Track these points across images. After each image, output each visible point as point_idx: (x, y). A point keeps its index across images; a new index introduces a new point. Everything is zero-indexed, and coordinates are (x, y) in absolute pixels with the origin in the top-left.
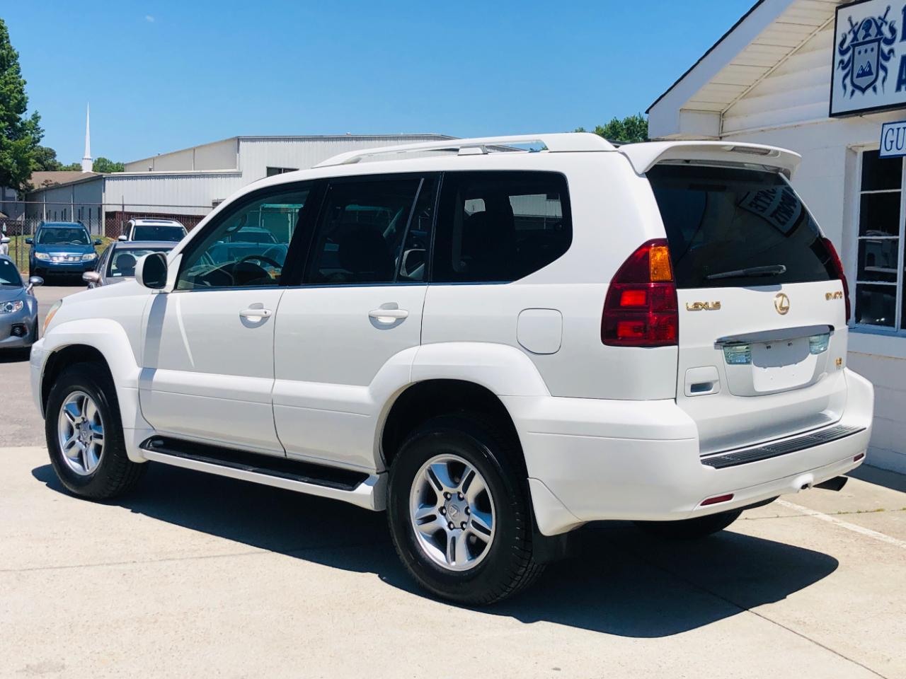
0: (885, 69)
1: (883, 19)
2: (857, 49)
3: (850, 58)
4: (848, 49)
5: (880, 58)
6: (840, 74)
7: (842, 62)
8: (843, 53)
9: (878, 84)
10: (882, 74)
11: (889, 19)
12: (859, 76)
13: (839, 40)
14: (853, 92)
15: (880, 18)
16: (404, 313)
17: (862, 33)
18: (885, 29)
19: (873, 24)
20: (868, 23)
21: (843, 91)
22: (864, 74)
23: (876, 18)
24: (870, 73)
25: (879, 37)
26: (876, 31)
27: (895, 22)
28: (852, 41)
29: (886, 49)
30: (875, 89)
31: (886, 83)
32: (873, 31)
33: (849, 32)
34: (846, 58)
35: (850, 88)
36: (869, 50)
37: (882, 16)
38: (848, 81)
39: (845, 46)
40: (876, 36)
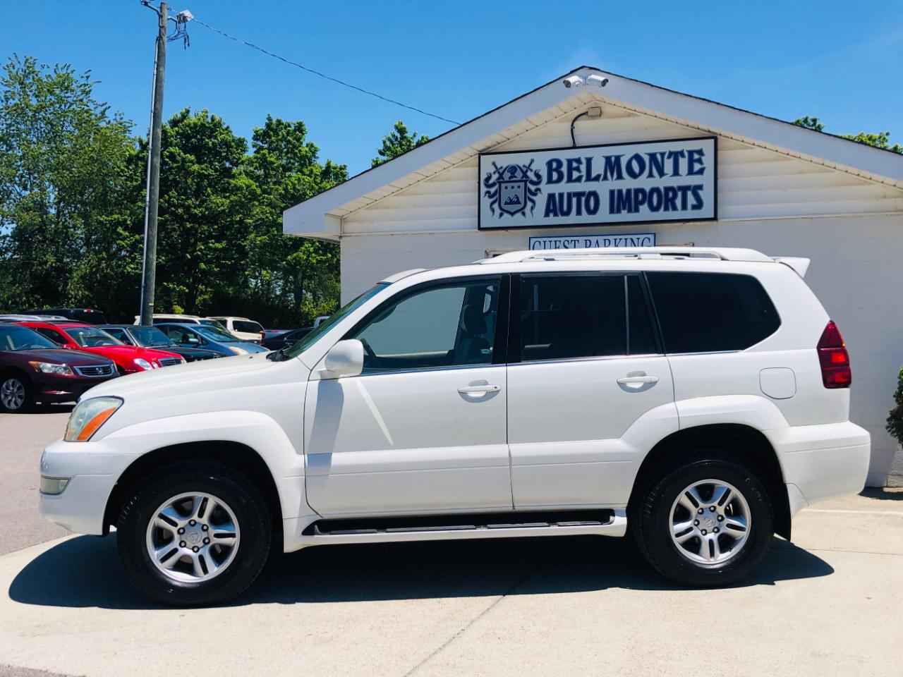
0: (533, 202)
1: (529, 168)
2: (503, 185)
3: (497, 190)
4: (494, 184)
5: (528, 193)
6: (486, 201)
7: (488, 192)
8: (488, 186)
9: (527, 210)
10: (529, 204)
11: (533, 167)
12: (506, 203)
13: (483, 177)
14: (501, 215)
15: (524, 166)
16: (654, 378)
17: (507, 176)
18: (531, 175)
19: (518, 169)
20: (513, 169)
21: (491, 213)
22: (511, 202)
23: (521, 166)
24: (518, 202)
25: (524, 179)
26: (522, 175)
27: (540, 170)
28: (498, 179)
29: (533, 188)
30: (524, 214)
31: (534, 211)
32: (519, 175)
33: (494, 173)
34: (493, 190)
35: (498, 211)
36: (516, 187)
37: (527, 165)
38: (496, 206)
39: (491, 182)
40: (522, 178)
